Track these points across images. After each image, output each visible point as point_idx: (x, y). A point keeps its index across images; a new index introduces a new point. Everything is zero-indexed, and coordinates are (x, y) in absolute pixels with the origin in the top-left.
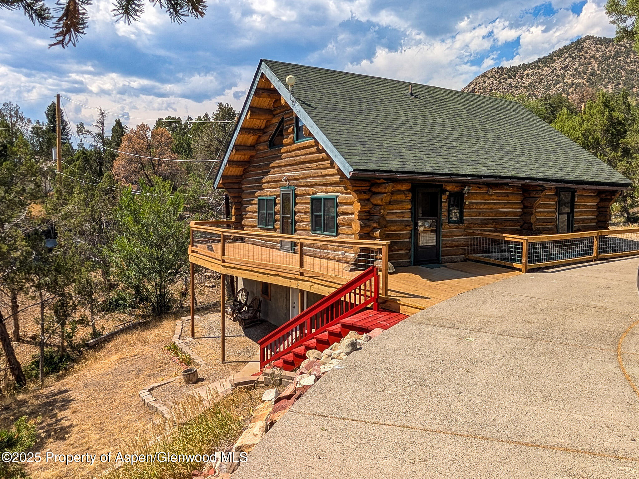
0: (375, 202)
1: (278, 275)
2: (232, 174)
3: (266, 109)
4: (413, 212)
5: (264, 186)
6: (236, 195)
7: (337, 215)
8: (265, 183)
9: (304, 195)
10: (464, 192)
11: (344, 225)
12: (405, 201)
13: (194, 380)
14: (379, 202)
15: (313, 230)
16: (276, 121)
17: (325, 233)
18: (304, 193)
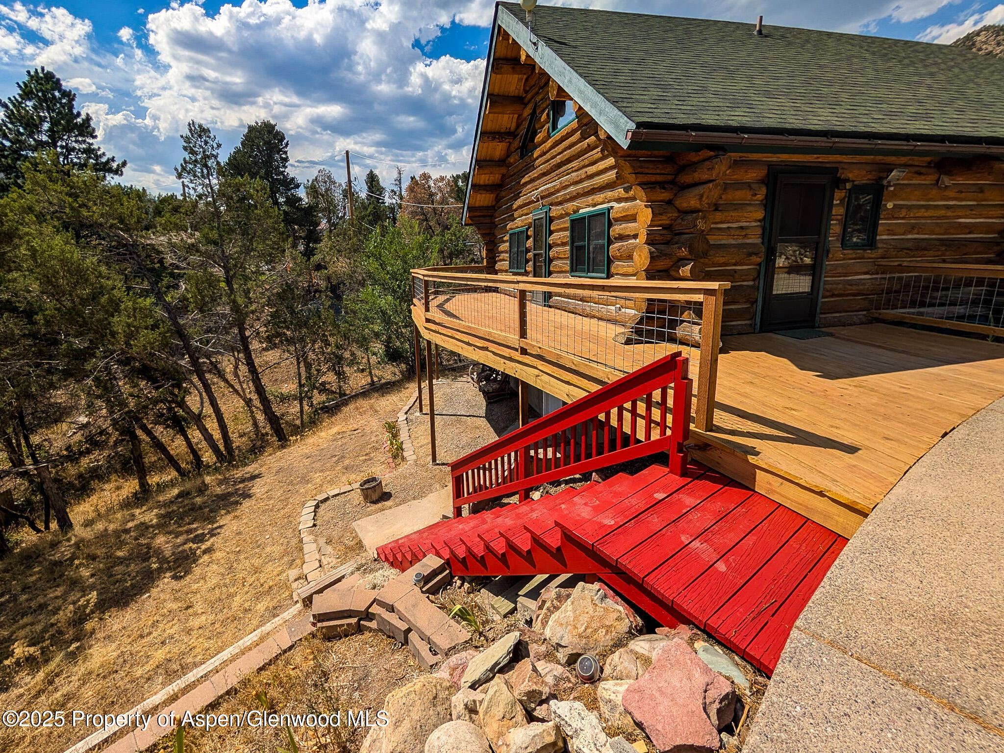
0: (685, 205)
1: (485, 349)
2: (481, 204)
3: (514, 97)
4: (767, 225)
5: (516, 214)
6: (487, 232)
7: (610, 242)
8: (516, 210)
9: (561, 217)
10: (885, 182)
11: (620, 259)
12: (750, 205)
13: (375, 497)
14: (694, 203)
15: (572, 270)
16: (527, 112)
17: (590, 274)
18: (562, 214)
